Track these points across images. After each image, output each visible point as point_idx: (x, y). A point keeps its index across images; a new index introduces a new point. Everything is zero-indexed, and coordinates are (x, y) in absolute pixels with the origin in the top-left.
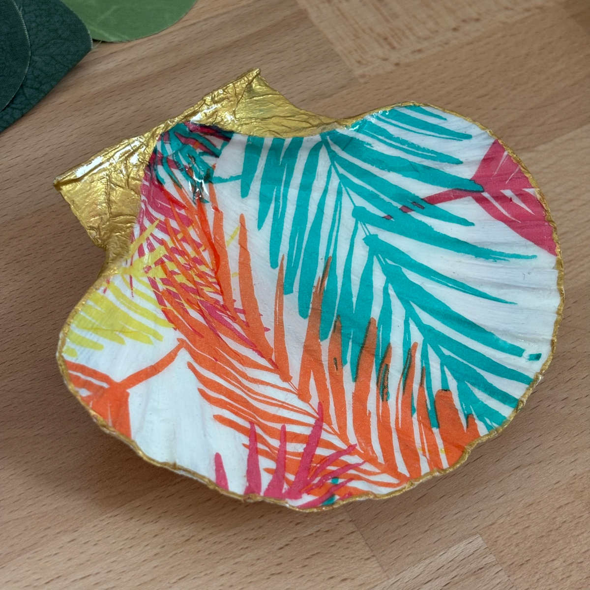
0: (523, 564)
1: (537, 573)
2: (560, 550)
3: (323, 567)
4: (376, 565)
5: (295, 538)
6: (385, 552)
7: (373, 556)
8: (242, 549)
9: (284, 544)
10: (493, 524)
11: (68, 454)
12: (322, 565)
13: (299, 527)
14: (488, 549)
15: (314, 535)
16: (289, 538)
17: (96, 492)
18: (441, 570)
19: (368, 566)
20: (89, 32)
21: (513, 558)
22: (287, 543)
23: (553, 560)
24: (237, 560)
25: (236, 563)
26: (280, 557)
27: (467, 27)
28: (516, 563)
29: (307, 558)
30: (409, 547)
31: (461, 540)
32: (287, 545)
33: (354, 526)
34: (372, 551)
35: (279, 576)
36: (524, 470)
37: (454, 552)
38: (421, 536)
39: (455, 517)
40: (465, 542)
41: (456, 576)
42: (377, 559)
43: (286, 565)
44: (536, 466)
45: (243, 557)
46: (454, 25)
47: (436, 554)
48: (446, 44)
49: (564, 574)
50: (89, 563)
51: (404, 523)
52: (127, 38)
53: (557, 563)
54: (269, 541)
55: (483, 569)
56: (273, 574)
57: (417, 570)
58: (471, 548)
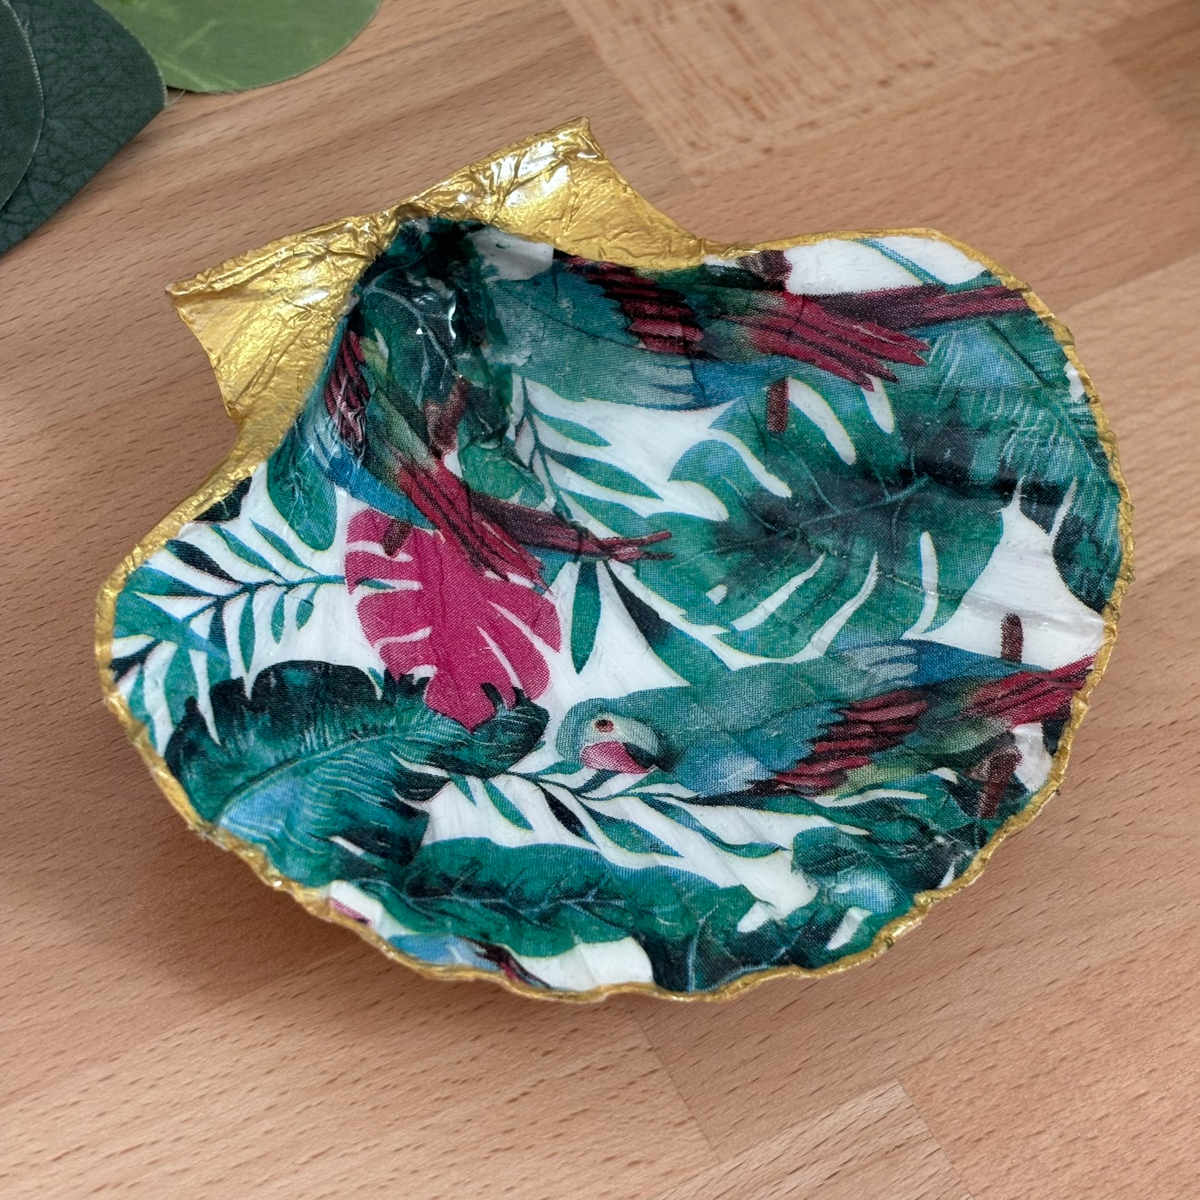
0: (980, 1140)
1: (1005, 1157)
2: (1055, 1114)
3: (592, 1139)
4: (695, 1136)
5: (542, 1081)
6: (715, 1111)
7: (693, 1118)
8: (437, 1100)
9: (520, 1092)
10: (926, 1060)
11: (102, 909)
12: (591, 1133)
13: (549, 1060)
14: (913, 1110)
15: (579, 1075)
16: (528, 1081)
17: (157, 984)
18: (822, 1147)
19: (681, 1136)
20: (161, 74)
21: (963, 1127)
22: (527, 1090)
23: (1038, 1133)
24: (427, 1122)
25: (424, 1128)
26: (512, 1117)
27: (907, 80)
28: (966, 1138)
29: (565, 1120)
30: (761, 1102)
31: (862, 1090)
32: (525, 1094)
33: (656, 1060)
34: (690, 1108)
35: (509, 1154)
36: (989, 956)
37: (848, 1114)
38: (786, 1081)
39: (851, 1046)
40: (870, 1094)
41: (849, 1161)
42: (698, 1125)
43: (523, 1132)
44: (1013, 949)
45: (439, 1116)
46: (881, 75)
47: (814, 1116)
48: (866, 111)
49: (1059, 1160)
50: (138, 1122)
51: (754, 1056)
52: (234, 84)
53: (1046, 1140)
54: (492, 1084)
55: (902, 1148)
56: (496, 1150)
57: (775, 1148)
58: (882, 1105)
